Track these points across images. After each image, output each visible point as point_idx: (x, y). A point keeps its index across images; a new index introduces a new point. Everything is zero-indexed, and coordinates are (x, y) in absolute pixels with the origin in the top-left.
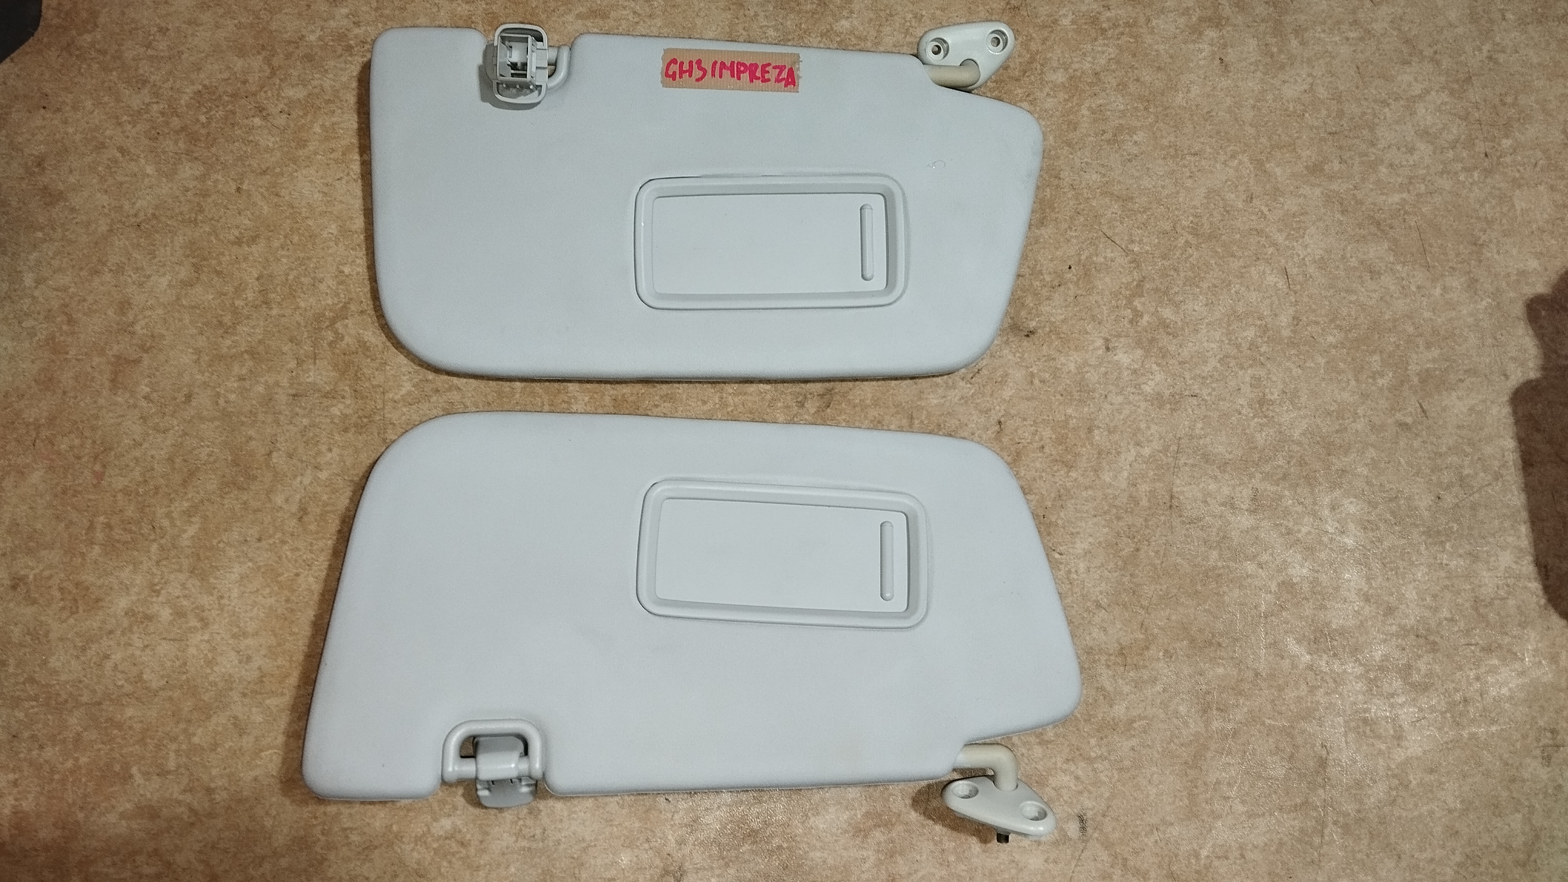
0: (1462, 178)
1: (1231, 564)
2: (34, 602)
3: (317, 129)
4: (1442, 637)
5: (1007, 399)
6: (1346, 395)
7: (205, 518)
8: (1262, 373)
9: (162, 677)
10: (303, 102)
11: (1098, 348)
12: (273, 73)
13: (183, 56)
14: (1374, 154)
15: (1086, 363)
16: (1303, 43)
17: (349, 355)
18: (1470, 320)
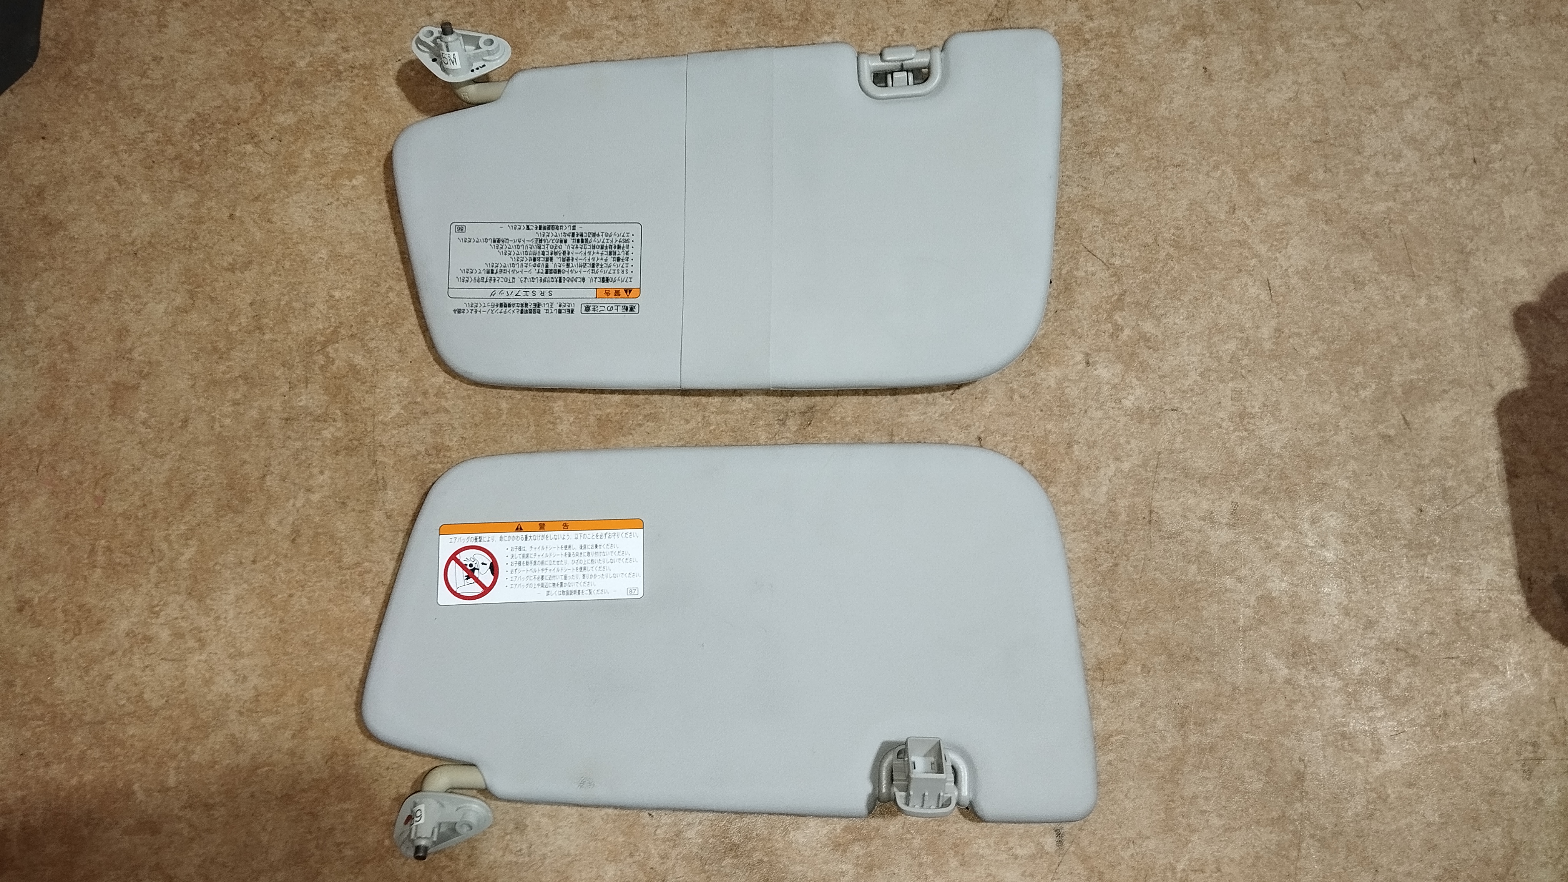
0: (1449, 184)
1: (1211, 579)
2: (39, 624)
3: (308, 155)
4: (1422, 651)
5: (988, 414)
6: (1327, 407)
7: (202, 541)
8: (1243, 386)
9: (162, 696)
10: (294, 128)
11: (1077, 364)
12: (264, 100)
13: (178, 84)
14: (1360, 162)
15: (1066, 378)
16: (1288, 50)
17: (339, 378)
18: (1456, 330)
